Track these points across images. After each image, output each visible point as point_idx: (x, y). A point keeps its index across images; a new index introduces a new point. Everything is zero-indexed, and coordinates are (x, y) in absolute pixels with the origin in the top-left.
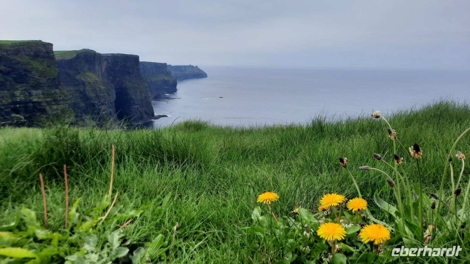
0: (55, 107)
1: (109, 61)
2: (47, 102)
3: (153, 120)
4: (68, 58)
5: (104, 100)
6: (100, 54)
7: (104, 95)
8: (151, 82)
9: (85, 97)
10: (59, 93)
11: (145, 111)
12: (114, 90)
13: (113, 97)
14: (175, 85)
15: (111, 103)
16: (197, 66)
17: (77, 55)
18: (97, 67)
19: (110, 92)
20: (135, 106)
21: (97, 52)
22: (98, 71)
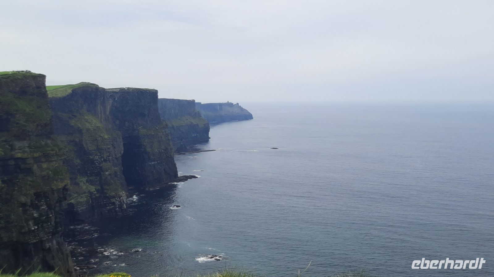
0: (45, 166)
1: (116, 99)
2: (34, 158)
3: (175, 183)
4: (60, 95)
5: (108, 154)
6: (103, 89)
7: (109, 147)
8: (173, 127)
9: (81, 150)
10: (52, 145)
11: (164, 170)
12: (121, 140)
13: (120, 149)
14: (206, 131)
15: (116, 158)
16: (238, 104)
17: (73, 91)
18: (99, 108)
19: (115, 143)
20: (151, 162)
21: (100, 86)
22: (101, 114)
